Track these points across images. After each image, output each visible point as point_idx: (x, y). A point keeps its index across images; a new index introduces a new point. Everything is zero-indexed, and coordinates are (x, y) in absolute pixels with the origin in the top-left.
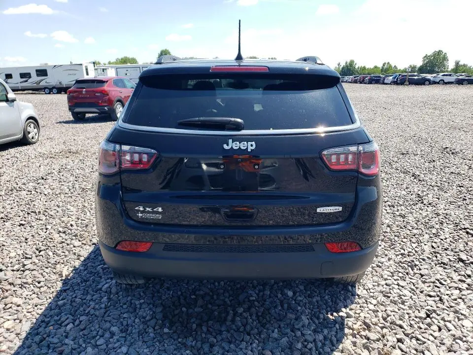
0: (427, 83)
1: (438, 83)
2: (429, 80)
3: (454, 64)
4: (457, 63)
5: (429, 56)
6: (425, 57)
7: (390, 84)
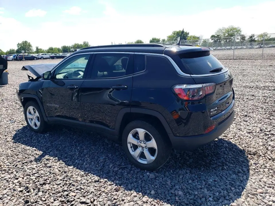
0: (35, 59)
1: (41, 59)
2: (35, 57)
3: (36, 49)
4: (37, 48)
5: (20, 44)
6: (18, 44)
7: (12, 60)
